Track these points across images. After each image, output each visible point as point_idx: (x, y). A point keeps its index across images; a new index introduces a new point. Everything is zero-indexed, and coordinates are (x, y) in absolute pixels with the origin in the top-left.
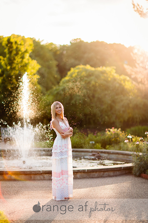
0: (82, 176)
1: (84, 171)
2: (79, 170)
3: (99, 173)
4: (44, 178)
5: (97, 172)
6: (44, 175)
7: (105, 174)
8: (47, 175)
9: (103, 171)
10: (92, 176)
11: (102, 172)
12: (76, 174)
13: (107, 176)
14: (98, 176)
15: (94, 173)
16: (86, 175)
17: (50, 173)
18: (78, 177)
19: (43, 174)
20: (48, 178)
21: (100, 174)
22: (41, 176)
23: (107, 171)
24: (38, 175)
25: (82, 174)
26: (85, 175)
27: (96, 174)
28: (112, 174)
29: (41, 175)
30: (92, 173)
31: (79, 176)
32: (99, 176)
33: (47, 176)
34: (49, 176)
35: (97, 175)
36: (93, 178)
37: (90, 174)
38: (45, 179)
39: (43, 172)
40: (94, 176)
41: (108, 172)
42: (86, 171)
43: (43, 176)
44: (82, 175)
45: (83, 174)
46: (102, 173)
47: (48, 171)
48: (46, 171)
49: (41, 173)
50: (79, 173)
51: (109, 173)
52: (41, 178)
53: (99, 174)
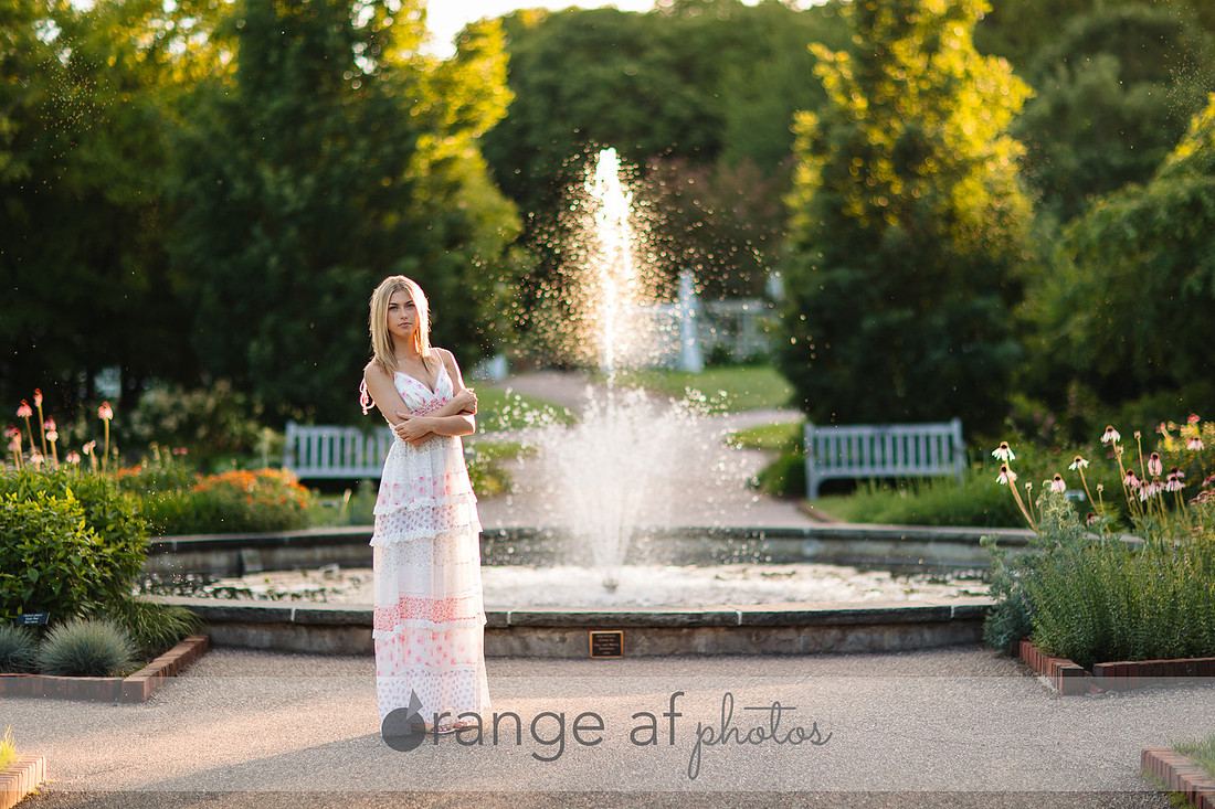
0: (719, 646)
1: (725, 622)
2: (699, 615)
3: (816, 634)
4: (526, 647)
5: (807, 630)
6: (525, 635)
7: (851, 637)
8: (542, 634)
9: (840, 626)
10: (775, 649)
11: (830, 626)
12: (689, 635)
13: (860, 648)
14: (811, 648)
15: (791, 634)
16: (745, 640)
17: (550, 624)
18: (702, 649)
19: (519, 629)
20: (546, 651)
21: (819, 640)
22: (511, 638)
23: (863, 625)
24: (497, 631)
25: (723, 633)
26: (735, 640)
27: (801, 639)
28: (890, 637)
29: (512, 635)
30: (774, 631)
31: (706, 645)
32: (818, 648)
33: (539, 638)
34: (551, 640)
35: (806, 644)
36: (777, 654)
37: (763, 635)
38: (528, 653)
39: (516, 620)
40: (785, 648)
41: (868, 630)
42: (740, 623)
43: (519, 637)
44: (721, 642)
45: (727, 633)
46: (834, 633)
47: (540, 614)
48: (531, 615)
49: (509, 622)
50: (704, 631)
51: (876, 636)
52: (511, 649)
53: (813, 638)
